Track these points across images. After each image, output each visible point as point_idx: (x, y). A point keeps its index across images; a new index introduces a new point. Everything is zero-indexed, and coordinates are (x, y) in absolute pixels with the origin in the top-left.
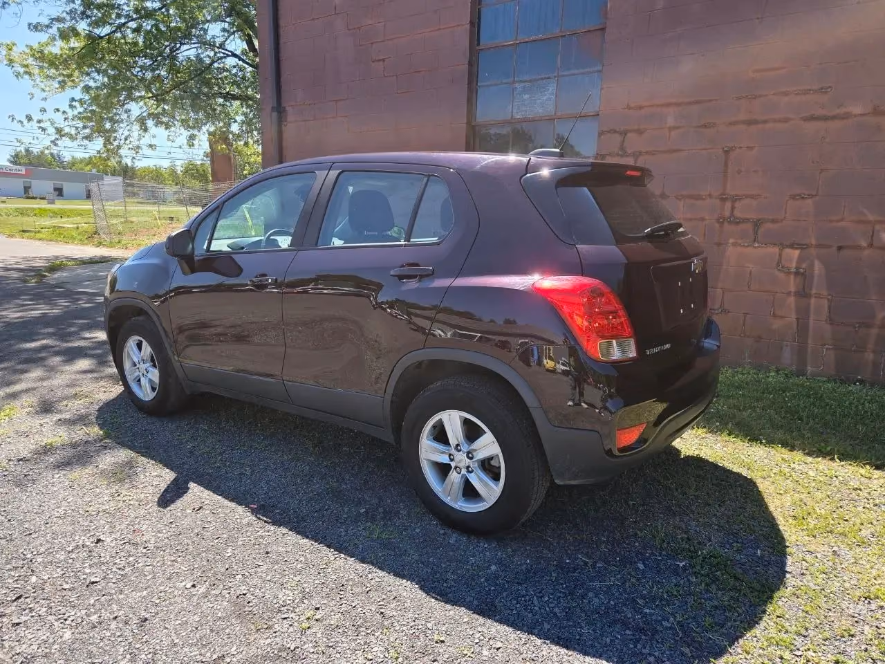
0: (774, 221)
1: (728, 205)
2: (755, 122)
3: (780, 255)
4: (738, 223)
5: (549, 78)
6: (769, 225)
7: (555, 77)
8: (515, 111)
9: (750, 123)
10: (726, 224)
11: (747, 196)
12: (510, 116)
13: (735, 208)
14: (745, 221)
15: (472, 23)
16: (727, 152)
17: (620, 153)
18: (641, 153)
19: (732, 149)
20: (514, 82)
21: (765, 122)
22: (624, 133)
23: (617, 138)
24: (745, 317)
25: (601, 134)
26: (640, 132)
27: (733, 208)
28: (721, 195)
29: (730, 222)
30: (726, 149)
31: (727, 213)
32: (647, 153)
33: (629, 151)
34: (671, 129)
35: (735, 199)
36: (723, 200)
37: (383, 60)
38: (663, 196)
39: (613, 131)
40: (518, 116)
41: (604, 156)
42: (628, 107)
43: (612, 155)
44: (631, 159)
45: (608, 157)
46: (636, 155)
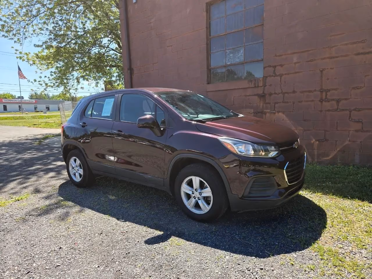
0: (346, 99)
1: (324, 94)
2: (334, 57)
3: (350, 114)
4: (329, 101)
5: (241, 47)
6: (344, 102)
7: (243, 46)
8: (227, 62)
9: (331, 58)
10: (324, 103)
11: (333, 89)
12: (225, 64)
13: (327, 95)
14: (333, 100)
15: (207, 27)
16: (321, 71)
17: (274, 75)
18: (283, 75)
19: (323, 70)
20: (226, 50)
21: (337, 57)
22: (275, 67)
23: (272, 69)
24: (336, 142)
25: (264, 68)
26: (282, 66)
27: (326, 95)
28: (320, 90)
29: (325, 101)
30: (321, 70)
31: (324, 97)
32: (285, 74)
33: (277, 74)
34: (295, 63)
35: (328, 91)
36: (322, 92)
37: (171, 46)
38: (294, 92)
39: (270, 66)
40: (229, 63)
41: (266, 77)
42: (276, 56)
43: (270, 76)
44: (279, 78)
45: (268, 77)
46: (281, 76)
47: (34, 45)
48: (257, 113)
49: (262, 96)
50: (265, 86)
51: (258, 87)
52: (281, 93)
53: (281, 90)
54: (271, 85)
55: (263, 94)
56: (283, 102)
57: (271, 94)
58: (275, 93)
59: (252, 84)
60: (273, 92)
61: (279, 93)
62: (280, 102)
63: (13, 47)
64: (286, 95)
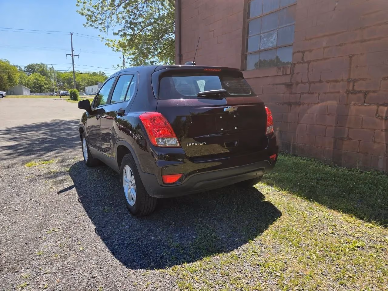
0: (374, 92)
1: (351, 84)
2: (364, 41)
3: (377, 110)
4: (355, 94)
5: (275, 30)
6: (371, 94)
7: (277, 29)
8: (261, 46)
9: (362, 41)
10: (350, 94)
11: (360, 79)
12: (259, 49)
14: (360, 92)
15: (245, 9)
16: (351, 57)
17: (302, 62)
18: (311, 61)
19: (353, 55)
20: (261, 33)
21: (369, 40)
22: (303, 52)
23: (300, 55)
24: (359, 142)
25: (293, 54)
26: (310, 51)
27: (354, 86)
28: (348, 79)
29: (352, 93)
31: (351, 89)
32: (313, 61)
33: (306, 60)
34: (324, 48)
35: (355, 81)
36: (349, 82)
37: (213, 31)
38: (320, 81)
39: (299, 52)
40: (262, 49)
41: (295, 64)
42: (306, 40)
43: (298, 63)
44: (306, 65)
45: (297, 64)
46: (309, 62)
47: (113, 33)
48: (283, 104)
49: (289, 86)
50: (292, 73)
51: (286, 75)
52: (308, 82)
53: (308, 78)
54: (298, 73)
55: (290, 83)
56: (309, 93)
57: (297, 83)
58: (302, 83)
59: (280, 71)
60: (300, 82)
61: (306, 83)
62: (305, 93)
63: (99, 36)
64: (312, 85)
